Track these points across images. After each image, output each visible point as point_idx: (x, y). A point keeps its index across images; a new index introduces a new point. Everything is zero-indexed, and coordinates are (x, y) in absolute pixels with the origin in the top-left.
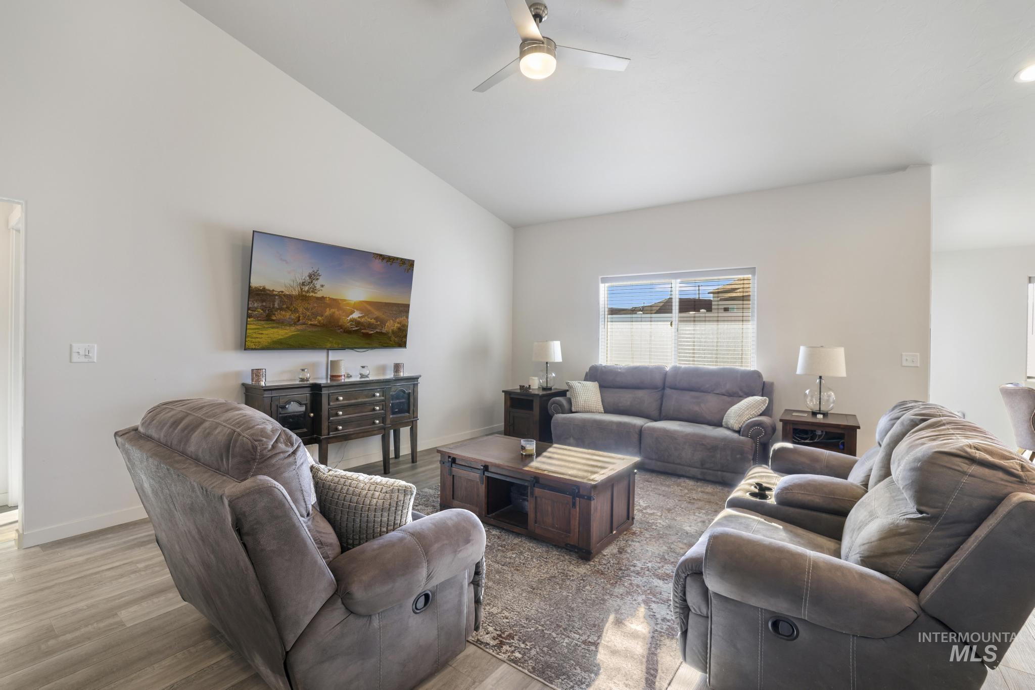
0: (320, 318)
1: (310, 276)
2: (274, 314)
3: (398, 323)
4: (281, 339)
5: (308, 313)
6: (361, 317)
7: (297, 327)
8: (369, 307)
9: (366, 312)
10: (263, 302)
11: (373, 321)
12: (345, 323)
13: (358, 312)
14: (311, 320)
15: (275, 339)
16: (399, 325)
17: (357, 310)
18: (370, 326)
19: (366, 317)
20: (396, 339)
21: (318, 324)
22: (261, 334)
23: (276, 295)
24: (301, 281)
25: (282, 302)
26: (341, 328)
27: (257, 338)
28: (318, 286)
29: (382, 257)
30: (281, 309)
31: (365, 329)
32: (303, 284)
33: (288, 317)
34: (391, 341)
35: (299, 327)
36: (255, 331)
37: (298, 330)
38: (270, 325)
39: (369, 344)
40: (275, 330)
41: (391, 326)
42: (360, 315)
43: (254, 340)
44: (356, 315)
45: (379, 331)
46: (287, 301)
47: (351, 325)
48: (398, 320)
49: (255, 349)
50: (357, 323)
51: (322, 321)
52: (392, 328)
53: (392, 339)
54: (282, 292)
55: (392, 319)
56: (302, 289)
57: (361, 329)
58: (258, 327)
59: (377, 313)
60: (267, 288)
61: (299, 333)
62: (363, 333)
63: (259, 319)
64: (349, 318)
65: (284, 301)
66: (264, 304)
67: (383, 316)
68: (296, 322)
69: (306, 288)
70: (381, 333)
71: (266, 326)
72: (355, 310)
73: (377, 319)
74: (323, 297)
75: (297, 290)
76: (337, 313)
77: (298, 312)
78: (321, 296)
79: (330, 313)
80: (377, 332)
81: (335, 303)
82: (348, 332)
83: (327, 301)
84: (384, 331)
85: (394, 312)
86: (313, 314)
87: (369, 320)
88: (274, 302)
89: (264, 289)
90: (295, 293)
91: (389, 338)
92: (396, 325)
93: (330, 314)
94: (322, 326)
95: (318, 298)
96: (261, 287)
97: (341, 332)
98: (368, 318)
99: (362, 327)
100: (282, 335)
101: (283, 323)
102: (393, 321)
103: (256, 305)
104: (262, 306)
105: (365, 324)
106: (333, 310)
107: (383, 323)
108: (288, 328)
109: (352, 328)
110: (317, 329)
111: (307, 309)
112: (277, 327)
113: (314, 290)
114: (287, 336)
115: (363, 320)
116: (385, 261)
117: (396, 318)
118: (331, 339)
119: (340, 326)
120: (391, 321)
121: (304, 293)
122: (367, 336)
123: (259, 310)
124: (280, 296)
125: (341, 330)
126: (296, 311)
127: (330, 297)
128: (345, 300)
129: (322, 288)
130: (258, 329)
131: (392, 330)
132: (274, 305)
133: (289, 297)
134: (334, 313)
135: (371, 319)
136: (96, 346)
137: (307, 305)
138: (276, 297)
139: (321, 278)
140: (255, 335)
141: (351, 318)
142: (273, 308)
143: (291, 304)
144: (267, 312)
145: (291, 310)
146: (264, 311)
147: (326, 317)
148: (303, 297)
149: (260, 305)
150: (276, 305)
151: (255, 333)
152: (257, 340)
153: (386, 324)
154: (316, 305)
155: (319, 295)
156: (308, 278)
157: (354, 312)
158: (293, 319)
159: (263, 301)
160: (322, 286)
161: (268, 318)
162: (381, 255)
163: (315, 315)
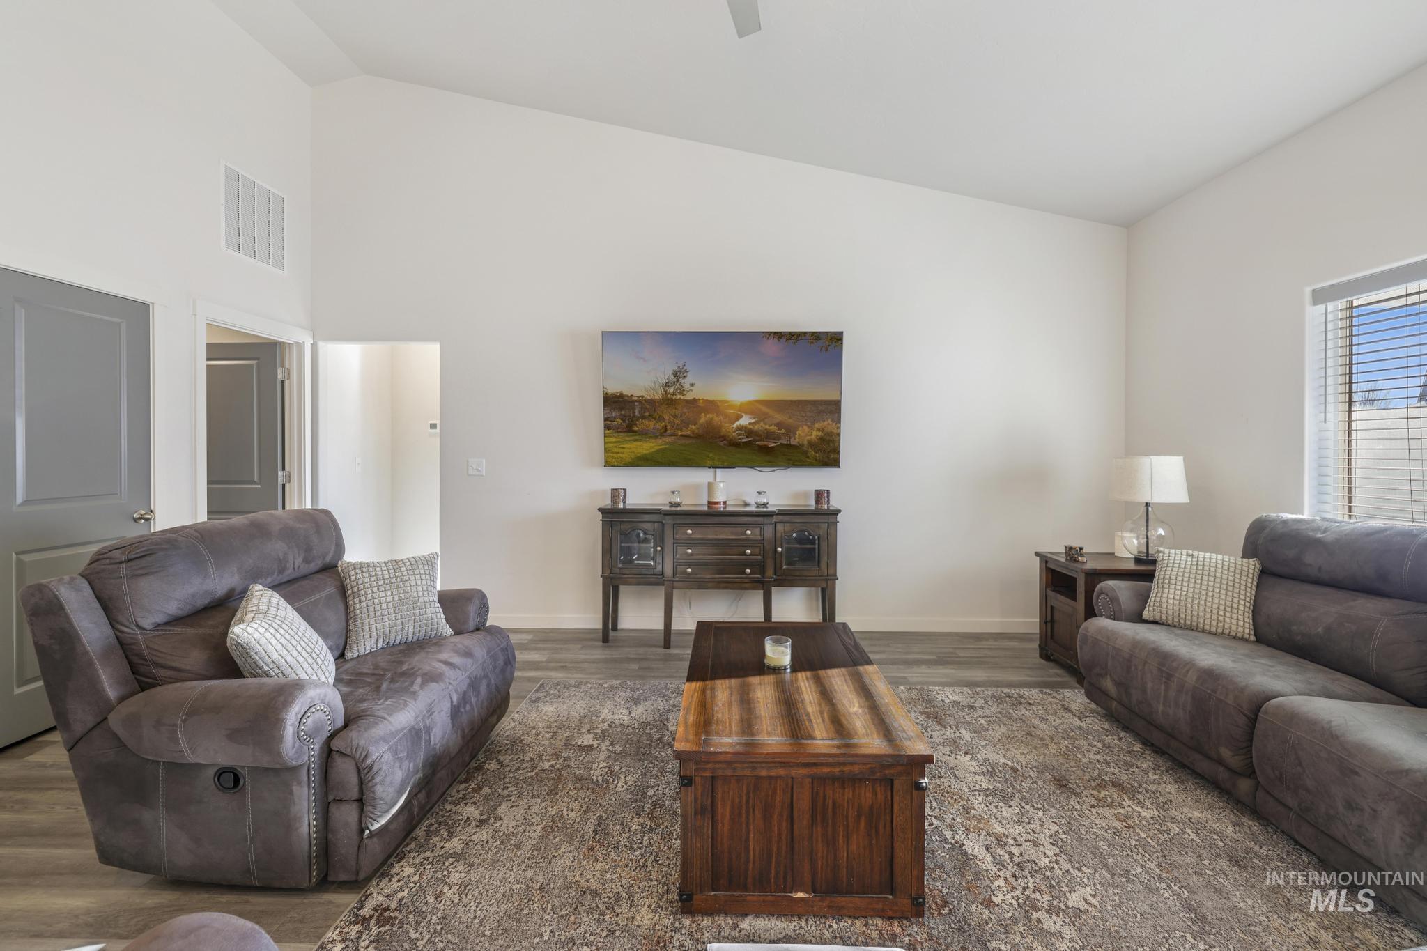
0: (693, 427)
1: (675, 374)
2: (636, 424)
3: (818, 430)
4: (645, 454)
5: (677, 421)
6: (754, 423)
7: (665, 440)
8: (765, 409)
9: (762, 417)
10: (621, 411)
11: (773, 428)
12: (729, 432)
13: (748, 416)
14: (681, 430)
15: (639, 455)
16: (820, 434)
17: (746, 413)
18: (769, 435)
19: (762, 424)
20: (817, 455)
21: (692, 435)
22: (623, 448)
23: (636, 401)
24: (664, 382)
25: (643, 409)
26: (725, 440)
27: (619, 453)
28: (687, 386)
29: (779, 335)
30: (643, 417)
31: (761, 440)
32: (667, 385)
33: (652, 426)
34: (808, 457)
35: (667, 439)
36: (615, 445)
37: (666, 443)
38: (632, 438)
39: (769, 462)
40: (639, 443)
41: (806, 434)
42: (754, 420)
43: (615, 455)
44: (745, 421)
45: (785, 443)
46: (649, 407)
47: (740, 434)
48: (816, 426)
49: (617, 466)
50: (749, 432)
51: (697, 431)
52: (808, 438)
53: (809, 455)
54: (642, 396)
55: (806, 425)
56: (666, 392)
57: (755, 441)
58: (618, 440)
59: (779, 417)
60: (624, 393)
61: (667, 446)
62: (758, 445)
63: (619, 430)
64: (734, 426)
65: (646, 408)
66: (623, 413)
67: (791, 420)
68: (663, 432)
69: (671, 390)
70: (790, 446)
71: (627, 439)
72: (743, 414)
73: (779, 425)
74: (694, 399)
75: (660, 393)
76: (716, 419)
77: (664, 420)
78: (692, 398)
79: (707, 419)
80: (781, 444)
81: (711, 406)
82: (736, 444)
83: (701, 404)
84: (794, 442)
85: (809, 414)
86: (683, 421)
87: (767, 427)
88: (634, 409)
89: (622, 395)
90: (658, 396)
91: (805, 453)
92: (815, 433)
93: (706, 421)
94: (696, 437)
95: (687, 401)
96: (617, 393)
97: (725, 445)
98: (765, 424)
99: (757, 438)
100: (647, 450)
101: (646, 434)
102: (809, 427)
103: (614, 414)
104: (621, 414)
105: (761, 433)
106: (710, 416)
107: (791, 430)
108: (653, 440)
109: (740, 439)
110: (690, 442)
111: (675, 416)
112: (641, 440)
113: (682, 391)
114: (653, 450)
115: (756, 427)
116: (783, 340)
117: (813, 423)
118: (711, 455)
119: (723, 437)
120: (805, 427)
121: (669, 396)
122: (766, 450)
123: (618, 420)
124: (640, 402)
125: (725, 442)
126: (661, 419)
127: (705, 398)
128: (726, 401)
129: (692, 388)
130: (619, 442)
131: (808, 440)
132: (634, 413)
133: (652, 402)
134: (712, 419)
135: (770, 426)
136: (484, 461)
137: (674, 410)
138: (636, 404)
139: (689, 375)
140: (616, 450)
141: (737, 426)
142: (634, 416)
143: (655, 410)
144: (627, 422)
145: (655, 419)
146: (624, 421)
147: (702, 425)
148: (668, 401)
149: (618, 414)
150: (637, 414)
151: (616, 447)
152: (619, 455)
153: (797, 433)
154: (686, 410)
155: (689, 396)
156: (673, 377)
157: (742, 417)
158: (658, 430)
159: (621, 409)
160: (692, 385)
161: (629, 429)
162: (775, 333)
163: (686, 424)
